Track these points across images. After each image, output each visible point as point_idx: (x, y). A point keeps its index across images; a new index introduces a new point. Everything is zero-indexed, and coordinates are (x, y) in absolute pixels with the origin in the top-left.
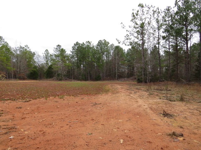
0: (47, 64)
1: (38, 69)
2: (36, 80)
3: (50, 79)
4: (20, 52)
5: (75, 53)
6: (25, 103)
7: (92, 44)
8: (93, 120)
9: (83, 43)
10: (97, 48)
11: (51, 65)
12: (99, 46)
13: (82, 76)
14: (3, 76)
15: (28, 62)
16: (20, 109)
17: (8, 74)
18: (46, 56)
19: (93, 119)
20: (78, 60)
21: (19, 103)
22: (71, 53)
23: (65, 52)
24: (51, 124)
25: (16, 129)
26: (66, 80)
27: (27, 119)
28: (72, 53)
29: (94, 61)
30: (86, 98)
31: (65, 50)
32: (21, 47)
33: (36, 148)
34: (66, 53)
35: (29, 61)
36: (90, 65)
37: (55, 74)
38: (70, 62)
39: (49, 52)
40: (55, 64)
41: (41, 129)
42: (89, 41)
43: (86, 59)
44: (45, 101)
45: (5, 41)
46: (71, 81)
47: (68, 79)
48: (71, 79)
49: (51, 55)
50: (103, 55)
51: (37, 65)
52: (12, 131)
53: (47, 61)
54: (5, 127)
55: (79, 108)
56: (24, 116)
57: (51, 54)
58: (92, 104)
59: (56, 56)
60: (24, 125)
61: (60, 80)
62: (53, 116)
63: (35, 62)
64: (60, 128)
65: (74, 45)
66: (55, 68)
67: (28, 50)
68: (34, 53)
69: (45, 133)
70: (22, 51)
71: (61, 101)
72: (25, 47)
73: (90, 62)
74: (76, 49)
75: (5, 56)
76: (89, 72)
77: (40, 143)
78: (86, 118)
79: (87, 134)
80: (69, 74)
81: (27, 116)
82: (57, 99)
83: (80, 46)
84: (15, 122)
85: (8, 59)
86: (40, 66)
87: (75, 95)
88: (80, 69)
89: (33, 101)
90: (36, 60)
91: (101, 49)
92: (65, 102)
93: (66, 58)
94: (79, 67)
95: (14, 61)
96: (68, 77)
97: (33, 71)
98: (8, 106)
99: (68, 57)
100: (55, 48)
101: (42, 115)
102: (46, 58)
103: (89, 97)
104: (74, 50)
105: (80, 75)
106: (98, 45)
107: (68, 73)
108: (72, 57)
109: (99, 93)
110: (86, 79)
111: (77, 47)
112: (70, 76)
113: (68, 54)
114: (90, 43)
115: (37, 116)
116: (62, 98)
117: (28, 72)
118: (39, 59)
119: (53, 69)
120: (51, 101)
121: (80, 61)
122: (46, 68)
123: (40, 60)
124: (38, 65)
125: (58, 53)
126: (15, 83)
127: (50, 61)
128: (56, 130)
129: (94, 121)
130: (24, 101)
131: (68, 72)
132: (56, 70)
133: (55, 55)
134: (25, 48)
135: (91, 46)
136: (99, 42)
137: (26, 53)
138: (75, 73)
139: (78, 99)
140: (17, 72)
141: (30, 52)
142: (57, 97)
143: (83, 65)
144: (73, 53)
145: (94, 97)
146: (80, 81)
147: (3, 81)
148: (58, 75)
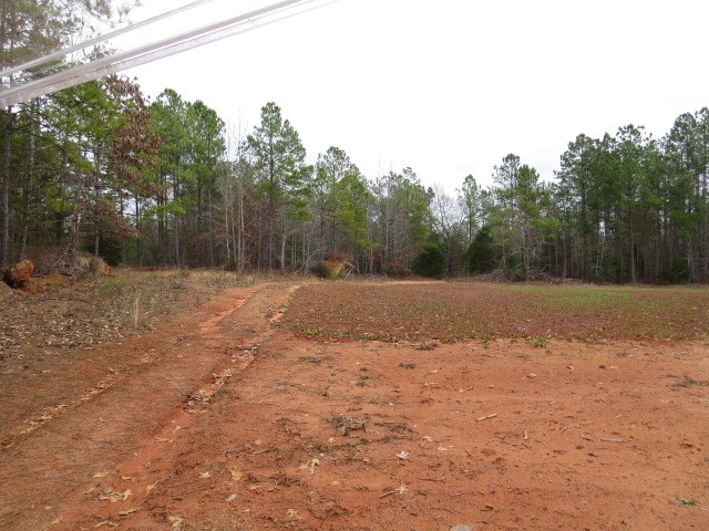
0: (472, 223)
1: (442, 241)
2: (439, 279)
3: (485, 276)
4: (390, 191)
5: (574, 179)
6: (423, 352)
7: (643, 136)
8: (690, 446)
9: (607, 136)
10: (670, 147)
11: (485, 228)
12: (681, 139)
13: (604, 266)
14: (348, 267)
15: (413, 221)
16: (410, 371)
17: (360, 260)
18: (468, 197)
19: (690, 443)
20: (584, 202)
21: (404, 351)
22: (558, 181)
23: (536, 178)
24: (517, 436)
25: (410, 431)
26: (539, 278)
27: (436, 406)
28: (560, 180)
29: (658, 201)
30: (637, 353)
31: (533, 171)
32: (393, 177)
33: (483, 508)
34: (540, 181)
35: (416, 220)
36: (639, 219)
37: (500, 258)
38: (555, 212)
39: (478, 184)
40: (499, 224)
41: (486, 447)
42: (631, 126)
43: (619, 198)
44: (483, 351)
45: (352, 161)
46: (558, 284)
47: (546, 275)
48: (560, 275)
49: (484, 192)
50: (697, 175)
51: (441, 229)
52: (399, 435)
53: (471, 216)
54: (381, 420)
55: (614, 390)
56: (427, 394)
57: (484, 188)
58: (672, 381)
59: (502, 195)
60: (432, 424)
61: (519, 279)
62: (518, 408)
63: (433, 220)
64: (552, 454)
65: (567, 149)
66: (498, 239)
67: (413, 182)
68: (430, 190)
69: (502, 463)
70: (394, 186)
71: (537, 355)
72: (403, 174)
73: (637, 206)
74: (575, 163)
75: (351, 208)
76: (635, 250)
77: (493, 493)
78: (653, 432)
79: (673, 499)
80: (550, 257)
81: (435, 396)
82: (521, 347)
83: (593, 149)
84: (406, 411)
85: (359, 217)
86: (448, 234)
87: (589, 337)
88: (595, 237)
89: (443, 349)
90: (437, 214)
91: (690, 153)
92: (554, 360)
93: (538, 201)
94: (588, 230)
95: (375, 219)
96: (547, 270)
97: (427, 249)
98: (376, 357)
99: (546, 194)
100: (499, 167)
101: (481, 398)
102: (469, 204)
103: (650, 350)
104: (570, 165)
105: (594, 262)
106: (674, 135)
107: (546, 254)
108: (560, 195)
109: (692, 337)
110: (620, 277)
111: (581, 155)
112: (554, 265)
113: (546, 184)
114: (635, 132)
115: (466, 399)
116: (542, 346)
117: (414, 255)
118: (446, 209)
119: (491, 240)
120: (503, 355)
121: (595, 206)
122: (469, 239)
123: (449, 212)
124: (444, 229)
125: (506, 184)
126: (382, 288)
127: (481, 215)
128: (540, 461)
129: (695, 450)
130: (418, 344)
131: (549, 250)
132: (503, 242)
133: (499, 191)
134: (405, 177)
135: (643, 144)
136: (677, 124)
137: (407, 193)
138: (576, 255)
139: (603, 354)
140: (383, 253)
141: (419, 189)
142: (522, 341)
143: (607, 221)
144: (564, 181)
145: (671, 353)
146: (595, 283)
147: (348, 280)
148: (511, 262)
